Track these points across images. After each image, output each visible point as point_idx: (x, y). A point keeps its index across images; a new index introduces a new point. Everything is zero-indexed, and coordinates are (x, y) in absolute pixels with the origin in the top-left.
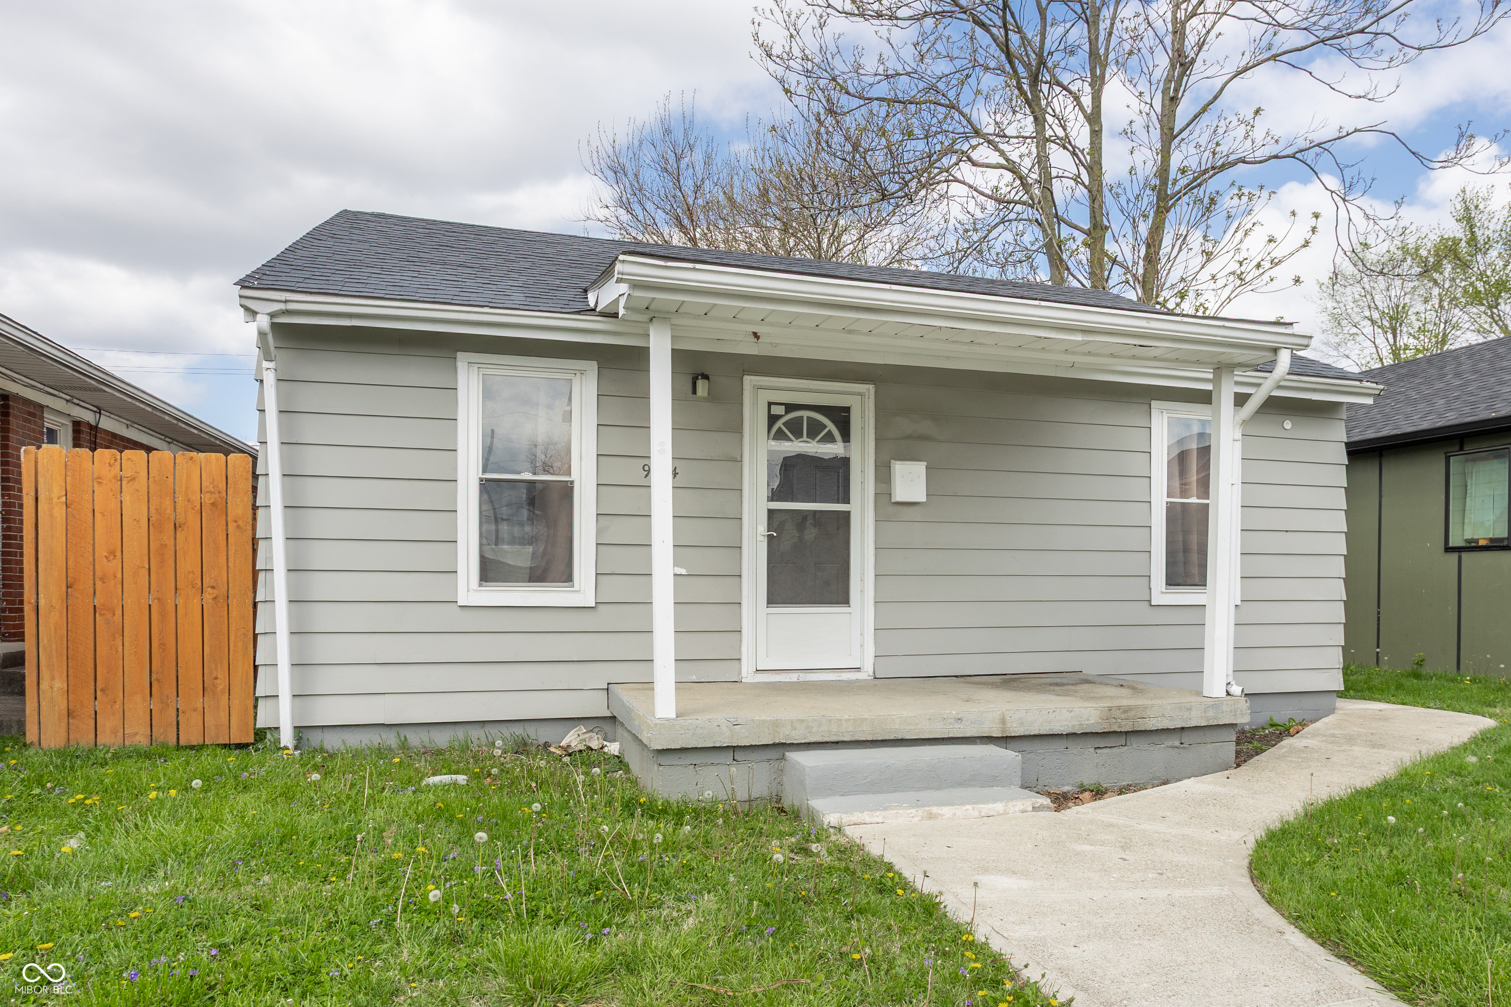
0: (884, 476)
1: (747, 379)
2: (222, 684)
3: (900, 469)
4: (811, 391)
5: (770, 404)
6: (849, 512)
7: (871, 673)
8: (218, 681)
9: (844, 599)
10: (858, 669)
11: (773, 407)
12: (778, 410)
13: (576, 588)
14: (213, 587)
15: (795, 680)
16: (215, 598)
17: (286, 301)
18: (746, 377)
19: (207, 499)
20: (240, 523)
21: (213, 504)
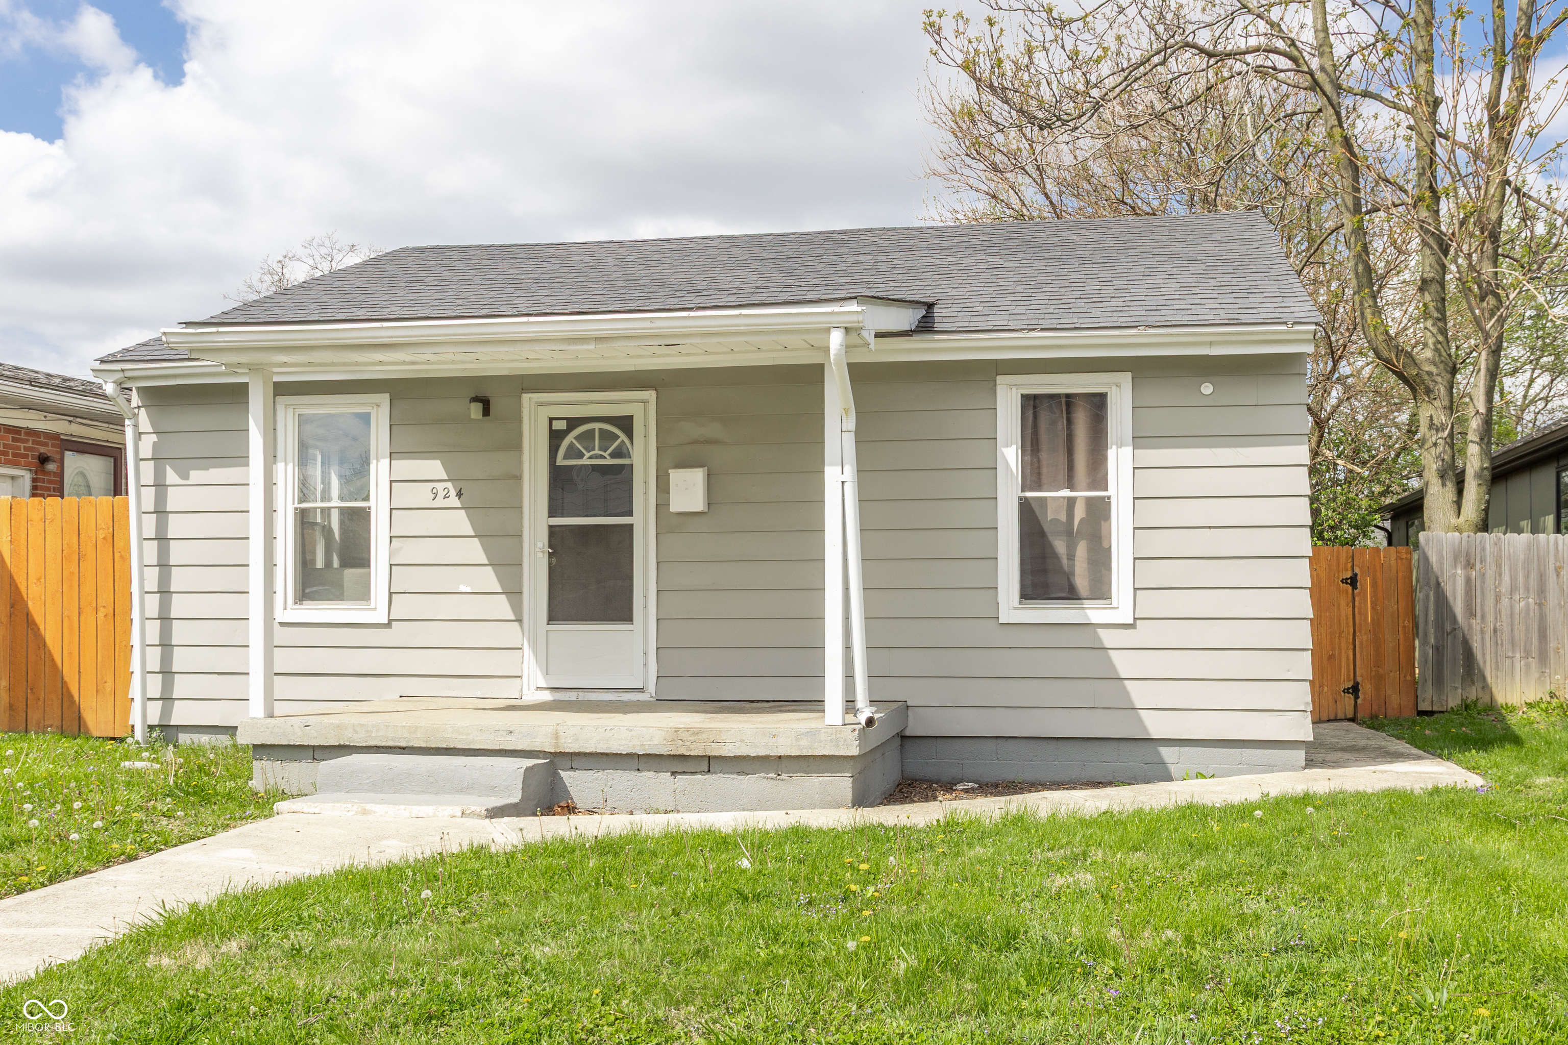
0: (663, 487)
1: (526, 397)
2: (109, 686)
3: (676, 476)
4: (592, 403)
5: (551, 420)
6: (632, 525)
7: (654, 695)
8: (107, 685)
9: (626, 616)
10: (641, 690)
11: (554, 422)
12: (560, 425)
13: (372, 606)
14: (104, 607)
15: (574, 699)
16: (106, 616)
17: (123, 370)
18: (524, 395)
19: (101, 536)
20: (122, 553)
21: (104, 538)
